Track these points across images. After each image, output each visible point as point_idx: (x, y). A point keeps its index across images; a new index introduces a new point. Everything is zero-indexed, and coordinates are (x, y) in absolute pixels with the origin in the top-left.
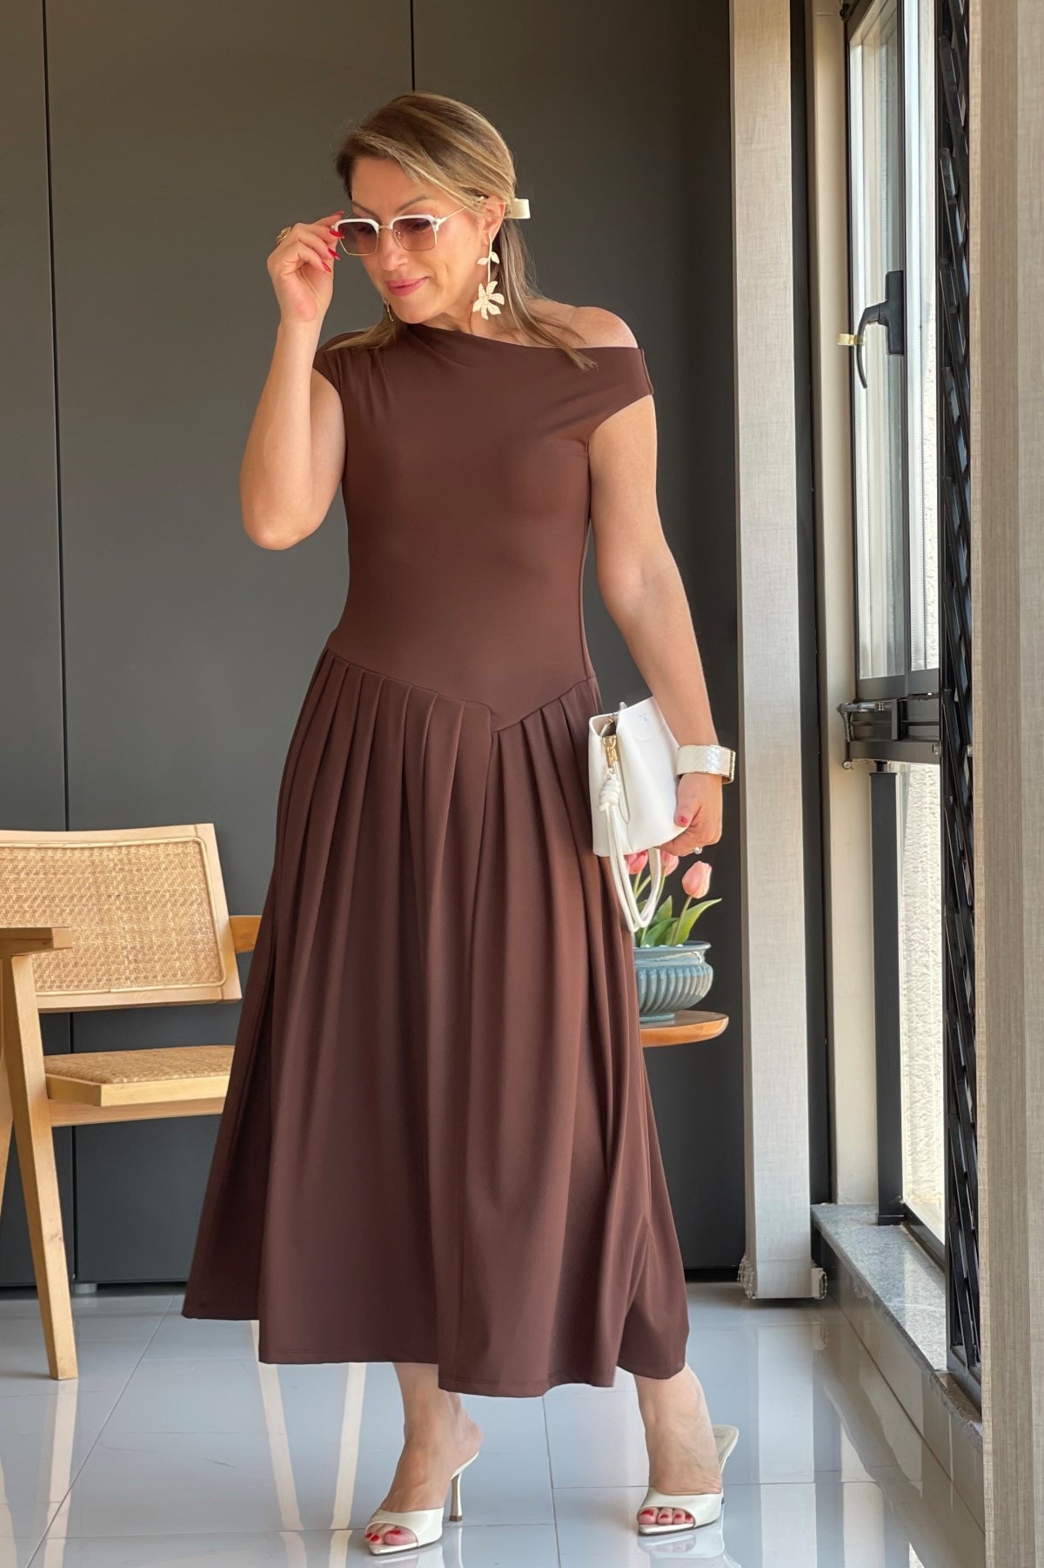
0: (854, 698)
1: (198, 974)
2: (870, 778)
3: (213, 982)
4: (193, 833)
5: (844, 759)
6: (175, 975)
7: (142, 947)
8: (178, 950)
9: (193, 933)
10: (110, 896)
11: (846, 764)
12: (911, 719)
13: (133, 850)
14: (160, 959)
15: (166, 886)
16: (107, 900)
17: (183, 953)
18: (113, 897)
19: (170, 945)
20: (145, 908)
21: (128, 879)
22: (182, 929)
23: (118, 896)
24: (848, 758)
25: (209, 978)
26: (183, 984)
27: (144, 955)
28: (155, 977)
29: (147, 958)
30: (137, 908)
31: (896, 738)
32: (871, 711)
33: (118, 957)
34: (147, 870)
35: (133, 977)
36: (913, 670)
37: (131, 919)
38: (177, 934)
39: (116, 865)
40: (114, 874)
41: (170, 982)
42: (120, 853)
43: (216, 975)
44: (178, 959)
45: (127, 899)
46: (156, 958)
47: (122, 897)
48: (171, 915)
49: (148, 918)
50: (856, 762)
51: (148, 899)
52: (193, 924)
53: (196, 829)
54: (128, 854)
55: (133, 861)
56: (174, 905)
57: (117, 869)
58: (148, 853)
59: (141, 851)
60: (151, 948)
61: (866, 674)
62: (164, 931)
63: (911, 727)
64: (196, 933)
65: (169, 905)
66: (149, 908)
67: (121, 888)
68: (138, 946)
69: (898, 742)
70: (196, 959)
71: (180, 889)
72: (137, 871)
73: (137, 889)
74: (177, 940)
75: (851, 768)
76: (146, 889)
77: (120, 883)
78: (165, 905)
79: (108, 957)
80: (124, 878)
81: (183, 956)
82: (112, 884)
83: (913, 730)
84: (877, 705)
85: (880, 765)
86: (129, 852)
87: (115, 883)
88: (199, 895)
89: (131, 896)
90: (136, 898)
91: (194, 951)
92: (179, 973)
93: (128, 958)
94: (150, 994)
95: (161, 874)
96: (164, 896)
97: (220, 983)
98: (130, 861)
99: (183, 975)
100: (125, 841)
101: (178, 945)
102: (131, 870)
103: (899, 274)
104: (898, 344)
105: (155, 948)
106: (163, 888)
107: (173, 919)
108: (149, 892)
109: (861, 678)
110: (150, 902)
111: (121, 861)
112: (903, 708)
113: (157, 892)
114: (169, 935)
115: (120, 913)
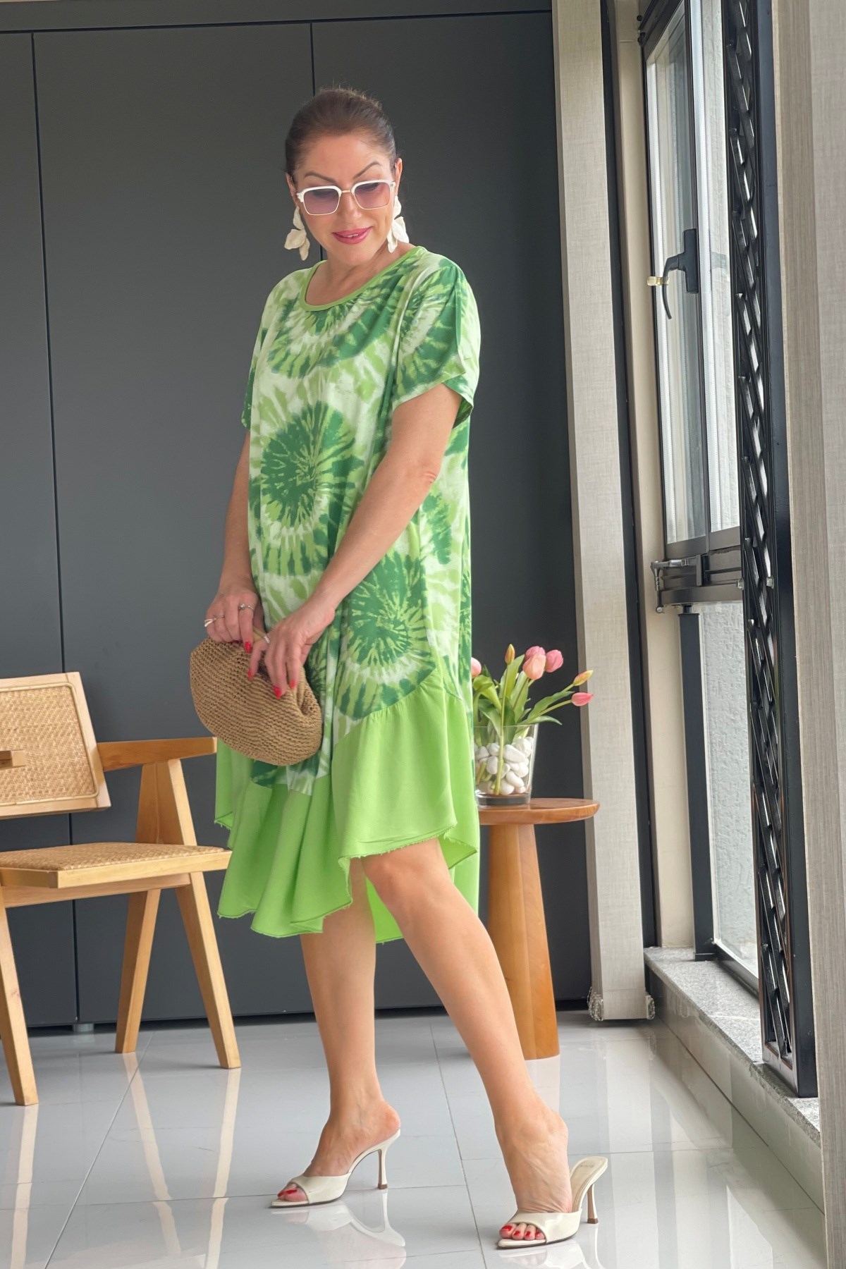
0: (663, 558)
1: (78, 789)
2: (679, 618)
3: (90, 794)
4: (65, 680)
5: (657, 605)
6: (61, 790)
7: (36, 769)
8: (61, 770)
9: (70, 756)
10: (9, 730)
11: (658, 609)
12: (712, 568)
13: (23, 694)
14: (49, 778)
15: (49, 722)
16: (8, 733)
17: (66, 772)
18: (12, 731)
19: (56, 767)
20: (36, 739)
21: (21, 716)
22: (63, 754)
23: (15, 730)
24: (660, 605)
25: (86, 791)
26: (68, 796)
27: (38, 775)
28: (47, 792)
29: (40, 777)
30: (29, 739)
31: (700, 584)
32: (678, 567)
33: (19, 777)
34: (34, 709)
35: (31, 792)
36: (712, 531)
37: (26, 747)
38: (61, 759)
39: (11, 706)
40: (11, 713)
41: (58, 795)
42: (13, 696)
43: (91, 788)
44: (62, 777)
45: (22, 732)
46: (47, 777)
47: (18, 731)
48: (54, 744)
49: (38, 747)
50: (668, 608)
51: (37, 731)
52: (71, 750)
53: (67, 676)
54: (19, 697)
55: (24, 702)
56: (56, 735)
57: (13, 708)
58: (34, 696)
59: (29, 694)
60: (42, 769)
61: (673, 538)
62: (50, 756)
63: (713, 576)
64: (73, 757)
65: (52, 736)
66: (38, 739)
67: (17, 723)
68: (33, 768)
69: (702, 588)
70: (75, 777)
71: (60, 723)
72: (28, 709)
73: (28, 724)
74: (60, 762)
75: (662, 612)
76: (35, 724)
77: (15, 720)
78: (49, 736)
79: (12, 777)
80: (19, 716)
81: (66, 775)
82: (10, 720)
83: (714, 577)
84: (683, 561)
85: (687, 608)
86: (20, 695)
87: (12, 720)
88: (74, 727)
89: (25, 730)
90: (28, 731)
91: (74, 771)
92: (64, 788)
93: (26, 777)
94: (44, 805)
95: (45, 712)
96: (48, 729)
97: (94, 795)
98: (21, 702)
99: (67, 789)
100: (17, 687)
101: (62, 766)
102: (23, 710)
103: (693, 231)
104: (693, 284)
105: (45, 769)
106: (47, 722)
107: (56, 746)
108: (36, 727)
109: (668, 543)
110: (38, 734)
111: (15, 702)
112: (705, 561)
113: (43, 726)
114: (55, 759)
115: (17, 743)
